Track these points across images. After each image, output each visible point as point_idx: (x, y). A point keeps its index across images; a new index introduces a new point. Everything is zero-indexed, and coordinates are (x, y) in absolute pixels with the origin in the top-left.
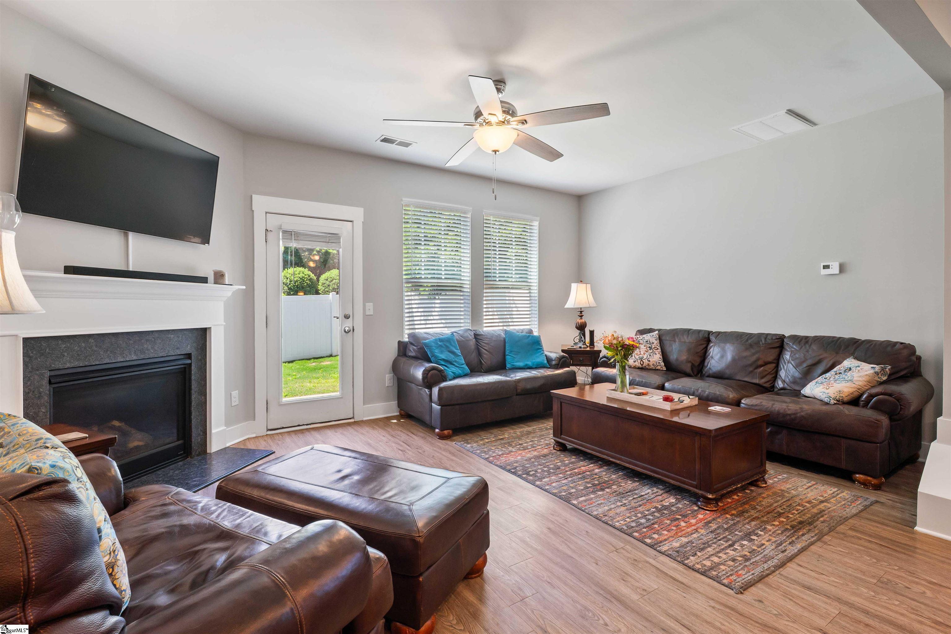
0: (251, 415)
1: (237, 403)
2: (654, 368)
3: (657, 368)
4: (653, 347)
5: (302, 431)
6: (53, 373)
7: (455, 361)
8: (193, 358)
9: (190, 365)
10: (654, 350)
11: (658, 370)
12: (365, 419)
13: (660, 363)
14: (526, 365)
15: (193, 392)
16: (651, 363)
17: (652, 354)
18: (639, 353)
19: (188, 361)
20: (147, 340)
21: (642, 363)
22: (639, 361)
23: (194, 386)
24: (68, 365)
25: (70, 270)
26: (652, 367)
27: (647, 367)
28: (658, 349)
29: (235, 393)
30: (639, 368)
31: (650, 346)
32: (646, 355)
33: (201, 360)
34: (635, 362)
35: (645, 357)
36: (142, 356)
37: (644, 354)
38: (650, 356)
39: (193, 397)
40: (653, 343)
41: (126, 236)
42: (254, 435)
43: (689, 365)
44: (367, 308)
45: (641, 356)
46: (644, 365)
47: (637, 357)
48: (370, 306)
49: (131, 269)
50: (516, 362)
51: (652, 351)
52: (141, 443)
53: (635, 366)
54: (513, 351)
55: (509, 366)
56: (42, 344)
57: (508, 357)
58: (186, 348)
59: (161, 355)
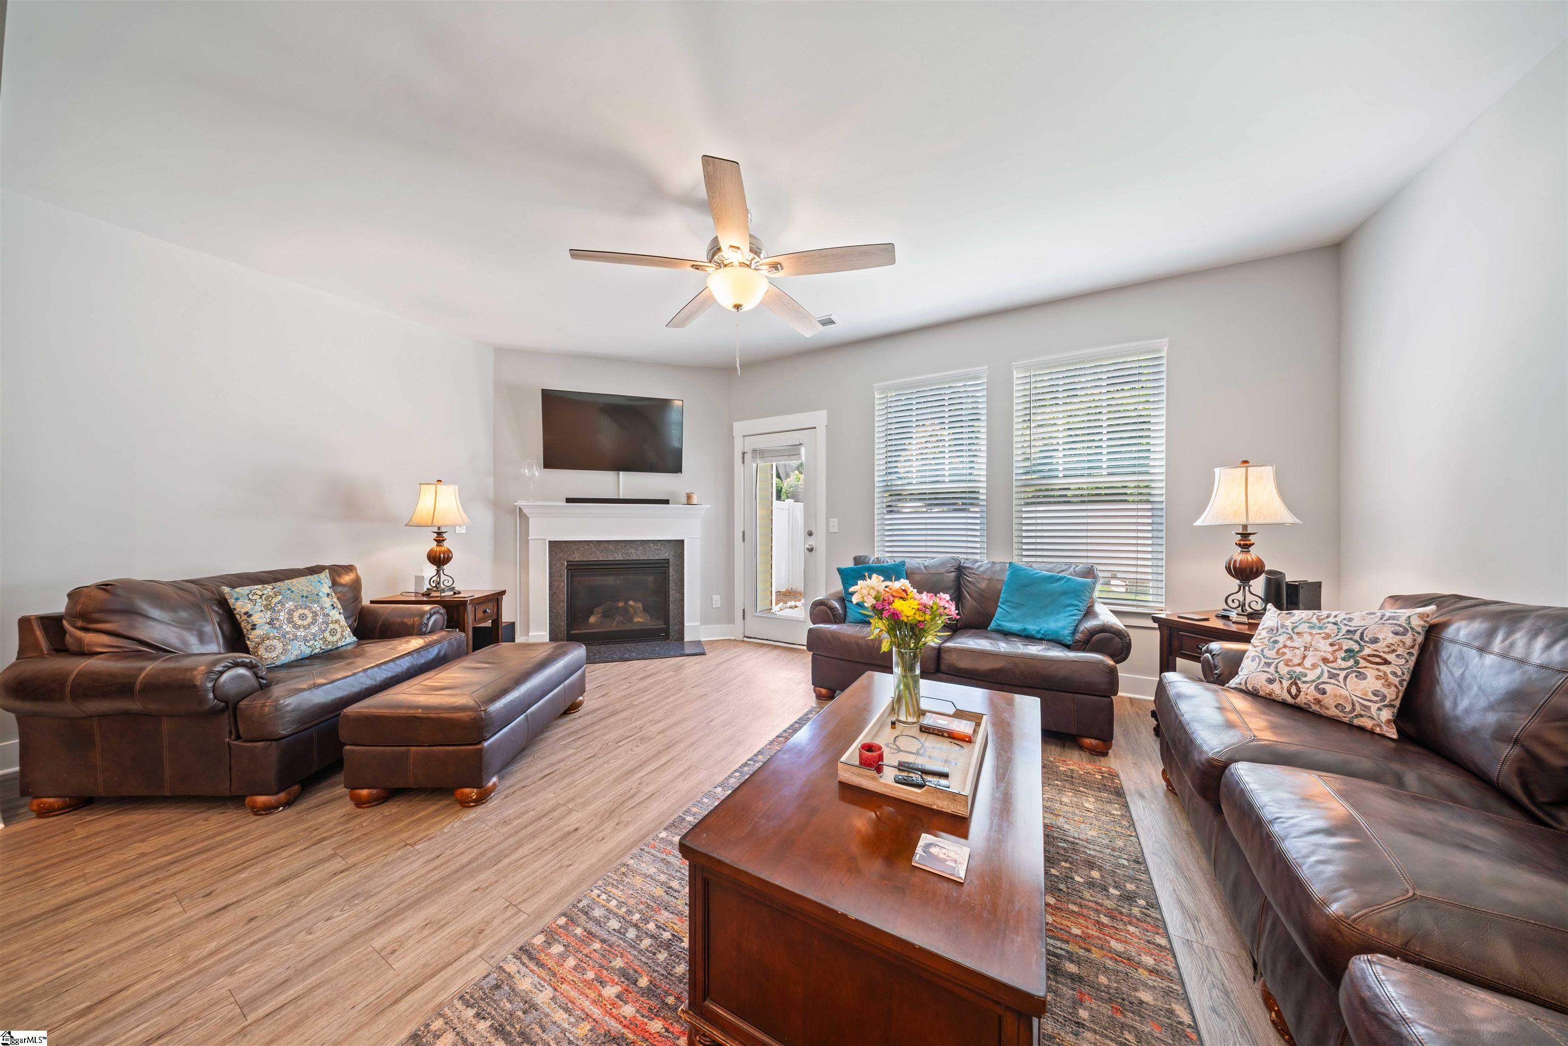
0: (731, 620)
1: (719, 606)
2: (1346, 720)
3: (1356, 722)
4: (1367, 651)
5: (763, 645)
6: (570, 563)
8: (670, 563)
9: (668, 567)
10: (1363, 663)
11: (1361, 729)
13: (1368, 708)
14: (1025, 630)
15: (670, 589)
16: (1329, 701)
17: (1342, 674)
18: (1297, 661)
19: (667, 565)
20: (631, 547)
21: (1294, 691)
22: (1286, 684)
23: (672, 584)
24: (577, 559)
25: (569, 500)
26: (1333, 712)
27: (1316, 708)
28: (1386, 662)
29: (717, 598)
30: (1284, 704)
31: (1356, 647)
32: (1318, 671)
33: (678, 565)
34: (1271, 681)
35: (1311, 675)
36: (627, 558)
37: (1314, 666)
38: (1333, 676)
39: (671, 593)
40: (1375, 641)
41: (618, 474)
42: (733, 638)
43: (1507, 751)
44: (831, 525)
45: (1298, 669)
46: (1301, 700)
47: (1283, 670)
48: (834, 522)
49: (620, 498)
50: (1009, 621)
51: (1351, 662)
52: (641, 620)
53: (1270, 694)
54: (1010, 602)
55: (993, 625)
56: (563, 545)
57: (999, 609)
58: (665, 554)
59: (642, 558)
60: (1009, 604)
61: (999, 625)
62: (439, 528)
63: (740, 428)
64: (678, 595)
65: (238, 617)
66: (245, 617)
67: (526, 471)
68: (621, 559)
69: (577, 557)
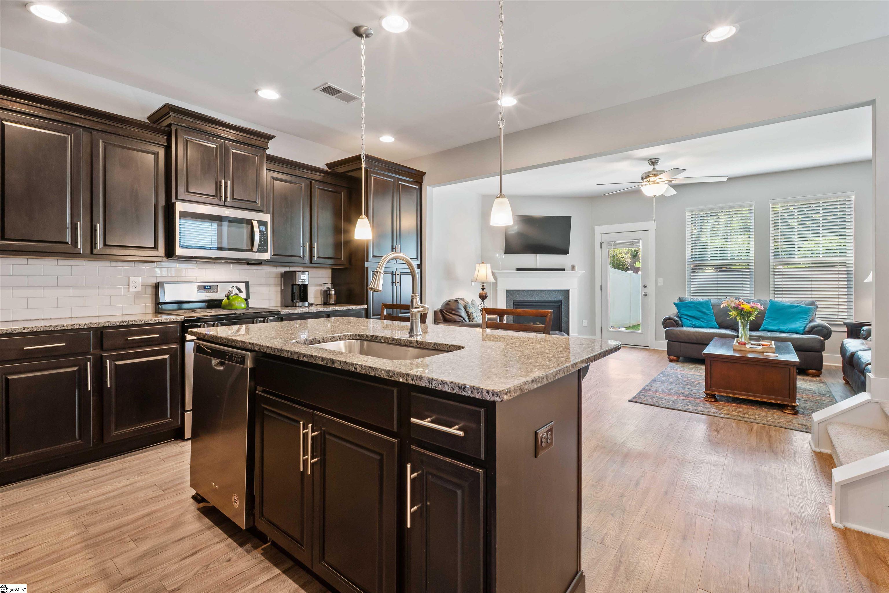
0: (593, 333)
1: (586, 325)
6: (514, 301)
7: (703, 318)
8: (562, 302)
9: (561, 304)
12: (656, 349)
14: (779, 329)
15: (562, 316)
20: (543, 293)
23: (563, 313)
24: (518, 299)
25: (518, 270)
29: (585, 321)
33: (566, 303)
36: (541, 299)
39: (562, 318)
41: (537, 256)
44: (658, 282)
48: (661, 281)
49: (538, 268)
54: (771, 317)
55: (762, 328)
56: (512, 292)
57: (765, 321)
58: (560, 298)
59: (548, 299)
60: (770, 318)
61: (765, 328)
62: (483, 283)
63: (599, 230)
64: (566, 319)
65: (470, 314)
66: (472, 314)
67: (497, 255)
68: (539, 299)
69: (518, 298)
